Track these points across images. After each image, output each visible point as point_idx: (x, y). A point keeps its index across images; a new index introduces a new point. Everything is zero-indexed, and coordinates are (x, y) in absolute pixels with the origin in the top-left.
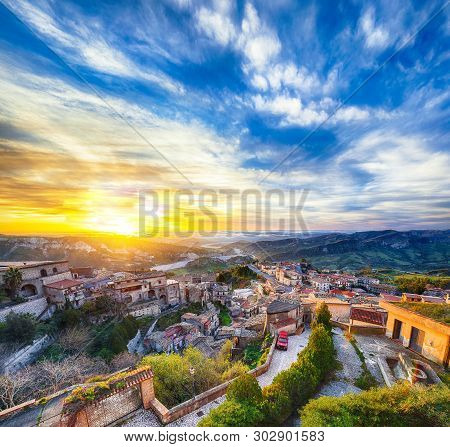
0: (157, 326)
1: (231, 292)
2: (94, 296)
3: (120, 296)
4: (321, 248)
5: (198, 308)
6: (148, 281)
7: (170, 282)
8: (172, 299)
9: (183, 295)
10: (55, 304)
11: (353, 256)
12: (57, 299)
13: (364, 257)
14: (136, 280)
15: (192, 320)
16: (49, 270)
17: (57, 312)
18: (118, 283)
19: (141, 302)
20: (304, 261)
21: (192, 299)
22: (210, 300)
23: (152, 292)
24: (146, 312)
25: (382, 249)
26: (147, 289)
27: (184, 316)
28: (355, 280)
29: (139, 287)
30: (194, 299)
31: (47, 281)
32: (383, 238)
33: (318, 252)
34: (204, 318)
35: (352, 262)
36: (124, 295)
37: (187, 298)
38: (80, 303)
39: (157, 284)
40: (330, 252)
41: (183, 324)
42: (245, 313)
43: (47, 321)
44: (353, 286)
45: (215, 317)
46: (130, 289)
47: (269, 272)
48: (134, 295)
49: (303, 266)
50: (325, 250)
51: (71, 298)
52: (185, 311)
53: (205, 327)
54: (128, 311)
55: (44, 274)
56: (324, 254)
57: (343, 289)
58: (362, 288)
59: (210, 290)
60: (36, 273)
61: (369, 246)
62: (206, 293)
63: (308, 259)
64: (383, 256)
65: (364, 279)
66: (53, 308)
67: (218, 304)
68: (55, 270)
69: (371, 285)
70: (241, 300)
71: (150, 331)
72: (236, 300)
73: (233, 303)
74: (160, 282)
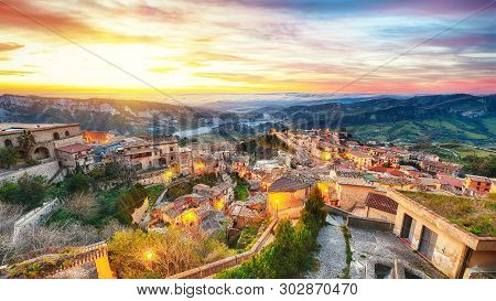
0: (167, 196)
1: (253, 163)
2: (104, 162)
3: (130, 163)
4: (368, 115)
5: (211, 179)
6: (159, 148)
7: (182, 150)
8: (184, 168)
10: (66, 167)
11: (409, 126)
12: (68, 163)
13: (423, 128)
14: (146, 147)
15: (204, 192)
16: (62, 133)
17: (68, 176)
18: (129, 149)
19: (151, 169)
20: (343, 130)
23: (162, 161)
24: (156, 180)
25: (449, 117)
26: (158, 157)
27: (196, 187)
28: (406, 155)
29: (149, 154)
30: (208, 169)
31: (59, 144)
32: (453, 104)
33: (364, 120)
34: (217, 190)
35: (407, 133)
36: (134, 162)
38: (91, 168)
39: (168, 152)
40: (379, 120)
41: (194, 195)
43: (58, 185)
44: (402, 163)
45: (230, 190)
46: (140, 156)
47: (300, 141)
48: (144, 162)
49: (341, 136)
50: (373, 117)
51: (81, 162)
52: (198, 182)
54: (138, 178)
55: (56, 137)
56: (371, 122)
57: (389, 165)
58: (414, 165)
59: (229, 160)
60: (50, 136)
61: (432, 115)
63: (349, 128)
64: (449, 126)
65: (419, 155)
66: (64, 172)
67: (235, 176)
68: (67, 133)
69: (426, 163)
70: (262, 172)
71: (158, 201)
72: (257, 172)
73: (253, 175)
74: (171, 150)
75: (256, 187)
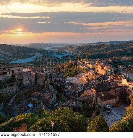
1: (64, 79)
6: (11, 69)
7: (25, 70)
8: (26, 82)
9: (33, 79)
15: (39, 97)
21: (38, 82)
22: (51, 84)
23: (13, 77)
26: (11, 75)
27: (33, 94)
29: (5, 73)
30: (40, 82)
37: (36, 82)
42: (74, 93)
45: (54, 95)
53: (48, 102)
59: (51, 77)
62: (48, 79)
70: (72, 85)
72: (68, 84)
73: (66, 86)
74: (19, 70)
75: (69, 93)
